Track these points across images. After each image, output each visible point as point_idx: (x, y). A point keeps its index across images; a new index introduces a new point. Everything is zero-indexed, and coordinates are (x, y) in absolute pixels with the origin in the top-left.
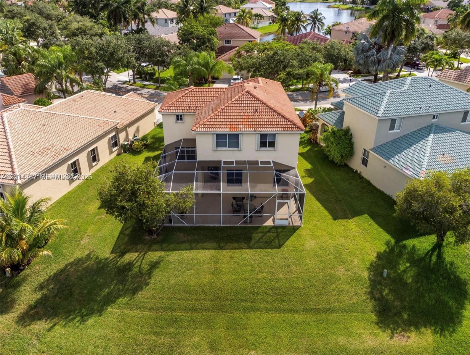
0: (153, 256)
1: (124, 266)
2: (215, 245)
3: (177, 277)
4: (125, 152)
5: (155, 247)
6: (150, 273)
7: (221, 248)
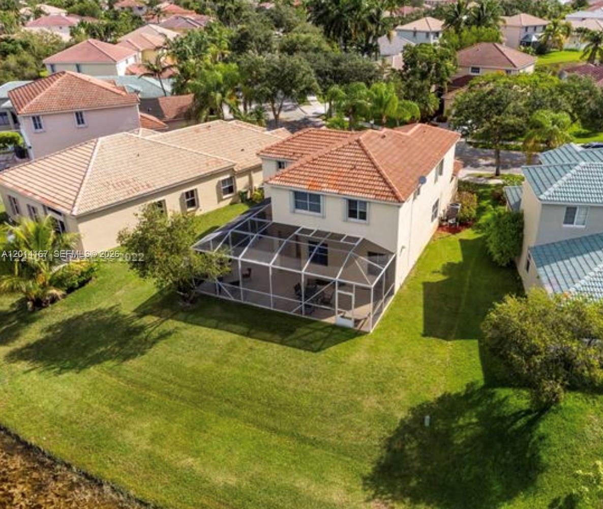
0: (170, 324)
1: (135, 328)
2: (245, 329)
3: (177, 354)
4: (242, 202)
5: (181, 315)
6: (154, 343)
7: (248, 335)
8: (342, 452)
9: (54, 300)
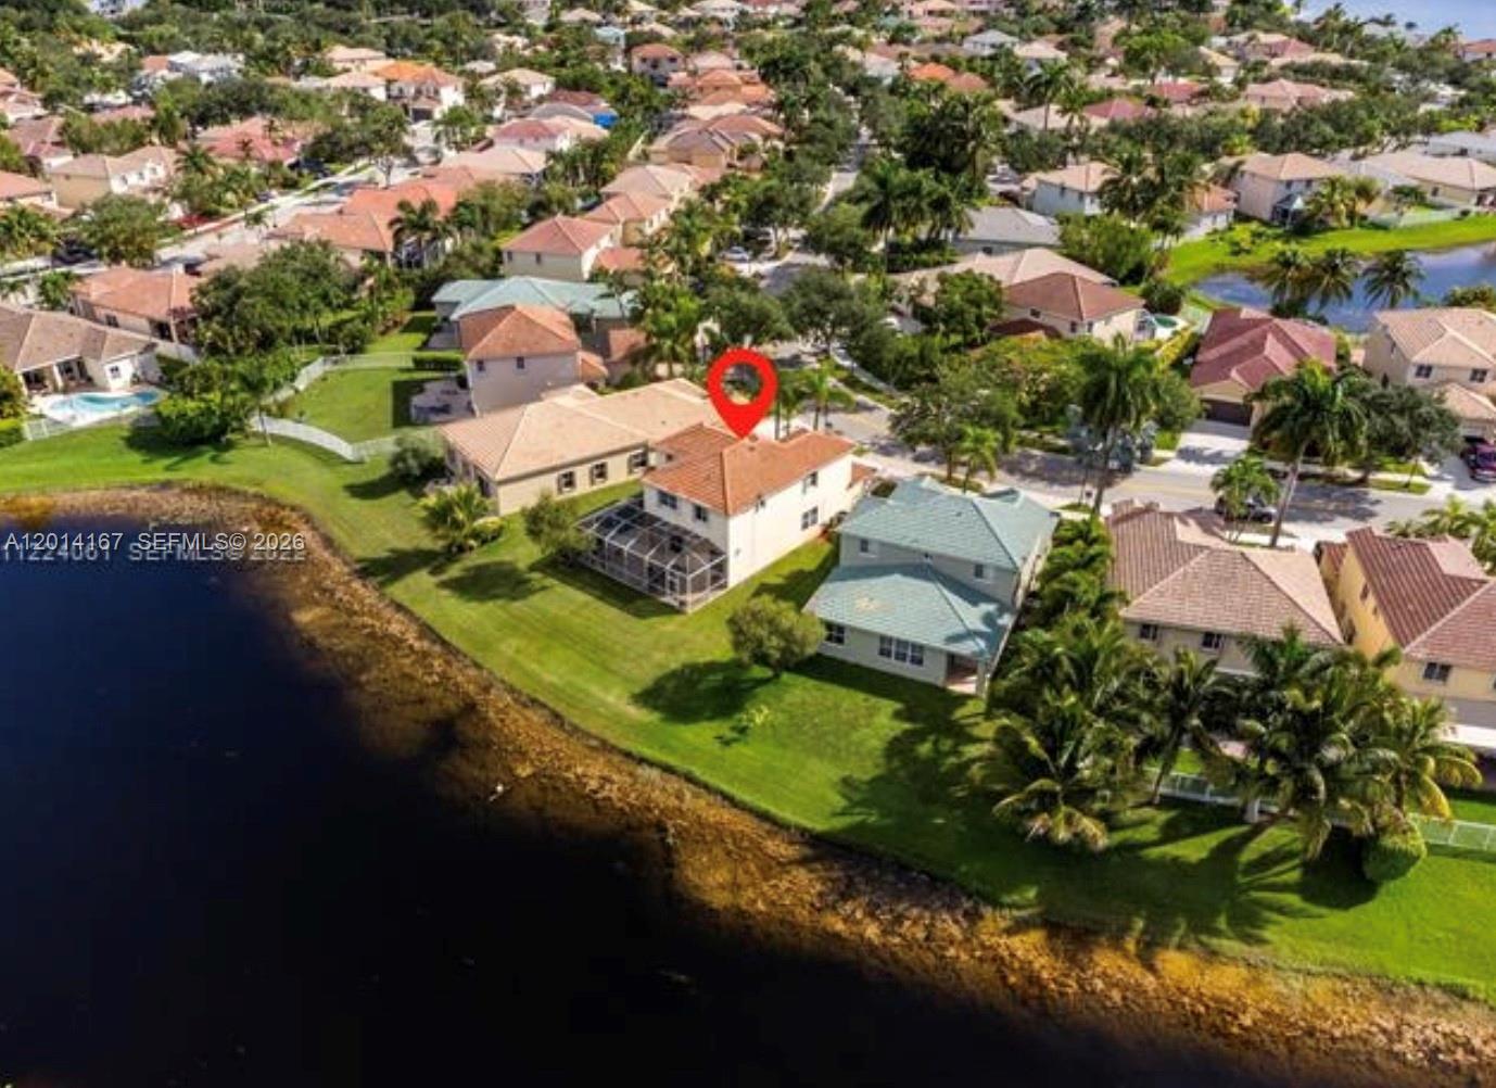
1: (525, 580)
3: (548, 604)
6: (535, 593)
7: (600, 598)
8: (627, 680)
9: (471, 548)
